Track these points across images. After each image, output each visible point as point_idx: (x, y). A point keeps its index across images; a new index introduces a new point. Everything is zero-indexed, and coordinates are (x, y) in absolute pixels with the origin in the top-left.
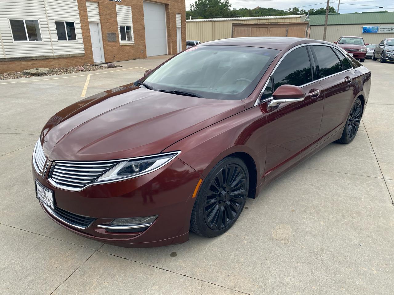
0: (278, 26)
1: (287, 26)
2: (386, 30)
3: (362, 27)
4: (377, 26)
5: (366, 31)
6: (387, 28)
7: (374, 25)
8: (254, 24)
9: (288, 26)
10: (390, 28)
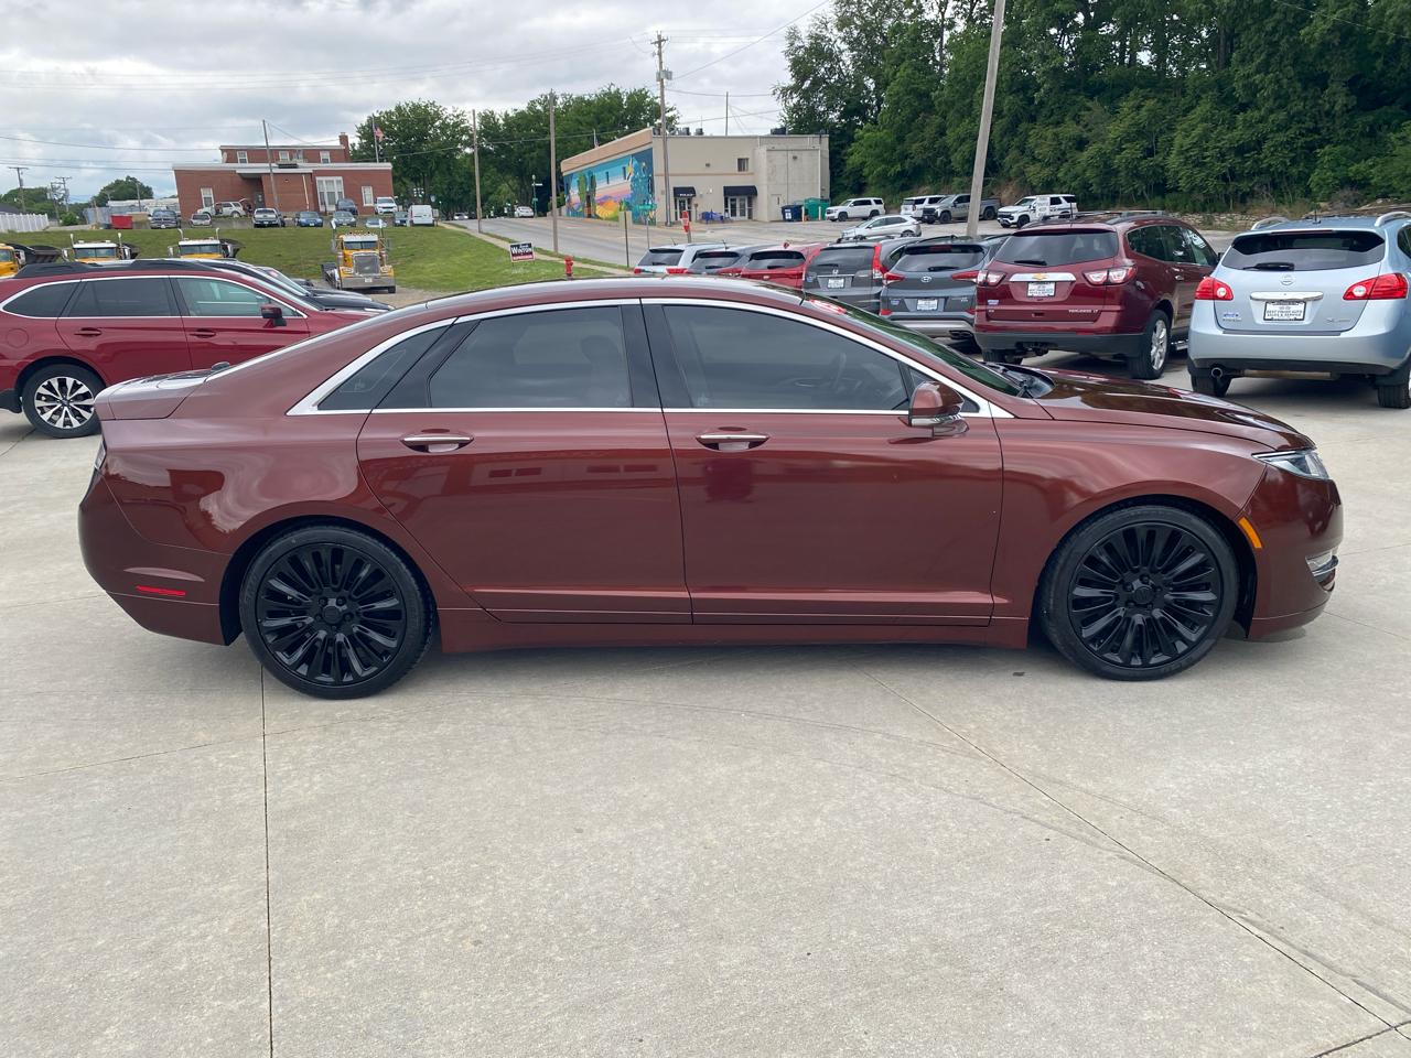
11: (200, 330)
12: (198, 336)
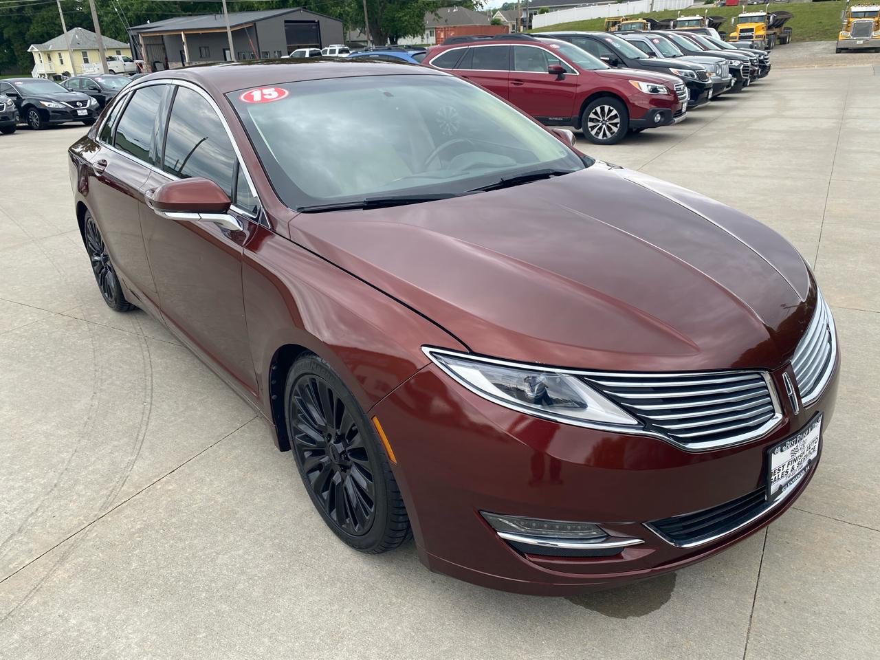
11: (516, 80)
12: (515, 84)
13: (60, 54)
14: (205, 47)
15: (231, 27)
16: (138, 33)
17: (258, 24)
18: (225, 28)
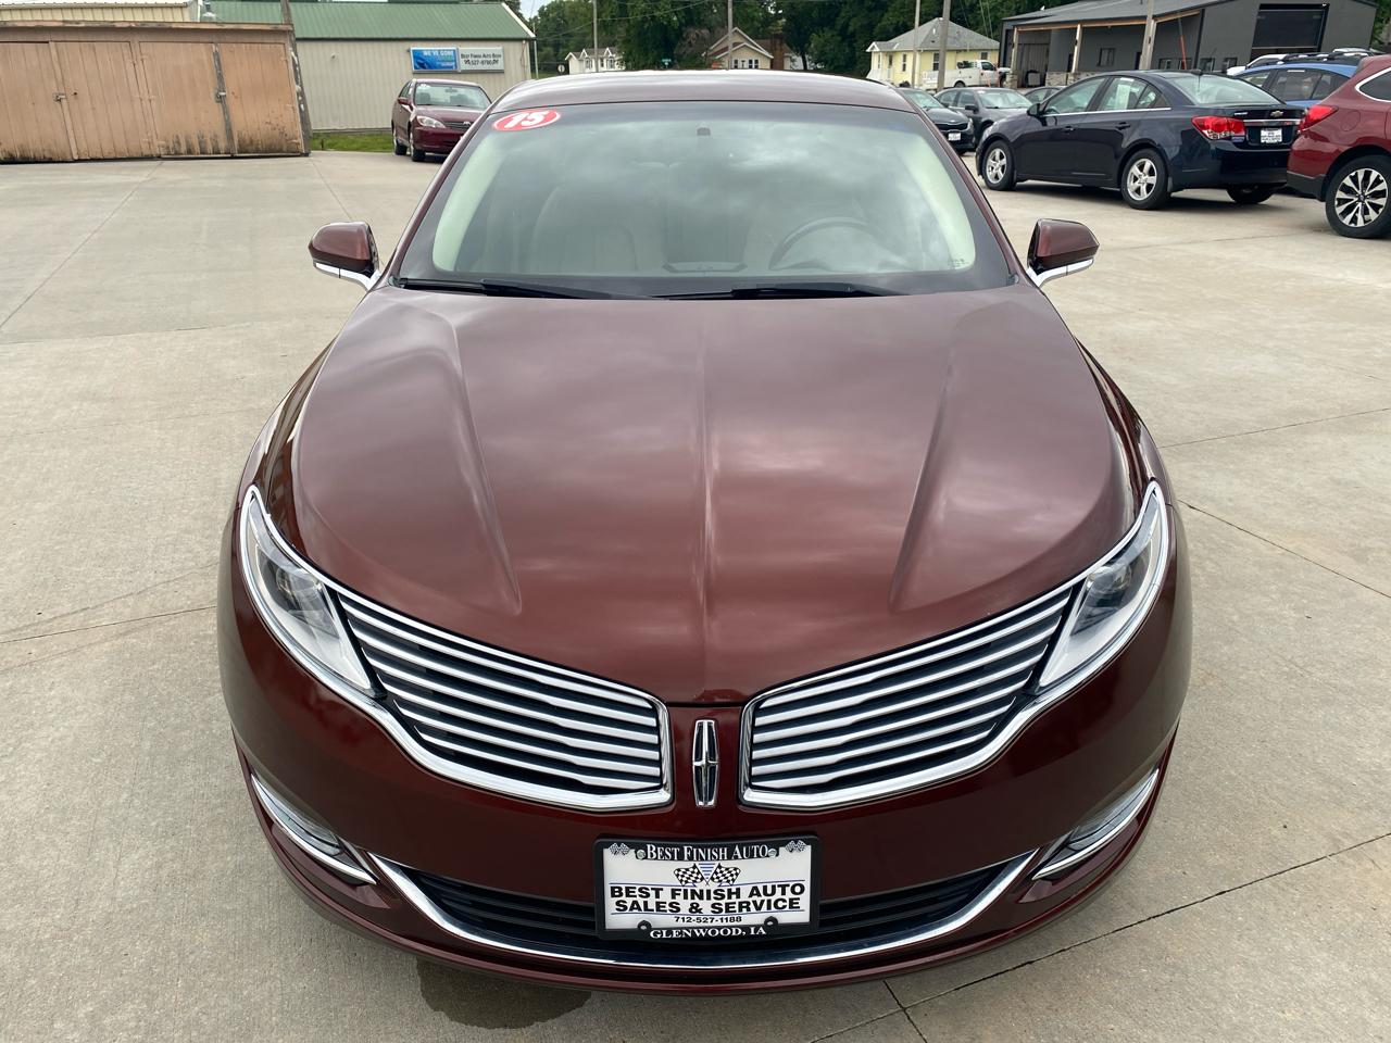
0: (172, 37)
1: (210, 40)
2: (480, 60)
3: (409, 51)
4: (452, 47)
5: (423, 65)
6: (480, 56)
7: (442, 44)
8: (61, 24)
9: (214, 38)
10: (489, 56)
13: (905, 56)
14: (1110, 50)
15: (1155, 17)
16: (1014, 26)
17: (1207, 10)
18: (1144, 18)
